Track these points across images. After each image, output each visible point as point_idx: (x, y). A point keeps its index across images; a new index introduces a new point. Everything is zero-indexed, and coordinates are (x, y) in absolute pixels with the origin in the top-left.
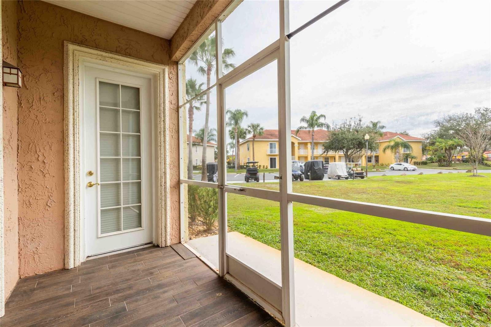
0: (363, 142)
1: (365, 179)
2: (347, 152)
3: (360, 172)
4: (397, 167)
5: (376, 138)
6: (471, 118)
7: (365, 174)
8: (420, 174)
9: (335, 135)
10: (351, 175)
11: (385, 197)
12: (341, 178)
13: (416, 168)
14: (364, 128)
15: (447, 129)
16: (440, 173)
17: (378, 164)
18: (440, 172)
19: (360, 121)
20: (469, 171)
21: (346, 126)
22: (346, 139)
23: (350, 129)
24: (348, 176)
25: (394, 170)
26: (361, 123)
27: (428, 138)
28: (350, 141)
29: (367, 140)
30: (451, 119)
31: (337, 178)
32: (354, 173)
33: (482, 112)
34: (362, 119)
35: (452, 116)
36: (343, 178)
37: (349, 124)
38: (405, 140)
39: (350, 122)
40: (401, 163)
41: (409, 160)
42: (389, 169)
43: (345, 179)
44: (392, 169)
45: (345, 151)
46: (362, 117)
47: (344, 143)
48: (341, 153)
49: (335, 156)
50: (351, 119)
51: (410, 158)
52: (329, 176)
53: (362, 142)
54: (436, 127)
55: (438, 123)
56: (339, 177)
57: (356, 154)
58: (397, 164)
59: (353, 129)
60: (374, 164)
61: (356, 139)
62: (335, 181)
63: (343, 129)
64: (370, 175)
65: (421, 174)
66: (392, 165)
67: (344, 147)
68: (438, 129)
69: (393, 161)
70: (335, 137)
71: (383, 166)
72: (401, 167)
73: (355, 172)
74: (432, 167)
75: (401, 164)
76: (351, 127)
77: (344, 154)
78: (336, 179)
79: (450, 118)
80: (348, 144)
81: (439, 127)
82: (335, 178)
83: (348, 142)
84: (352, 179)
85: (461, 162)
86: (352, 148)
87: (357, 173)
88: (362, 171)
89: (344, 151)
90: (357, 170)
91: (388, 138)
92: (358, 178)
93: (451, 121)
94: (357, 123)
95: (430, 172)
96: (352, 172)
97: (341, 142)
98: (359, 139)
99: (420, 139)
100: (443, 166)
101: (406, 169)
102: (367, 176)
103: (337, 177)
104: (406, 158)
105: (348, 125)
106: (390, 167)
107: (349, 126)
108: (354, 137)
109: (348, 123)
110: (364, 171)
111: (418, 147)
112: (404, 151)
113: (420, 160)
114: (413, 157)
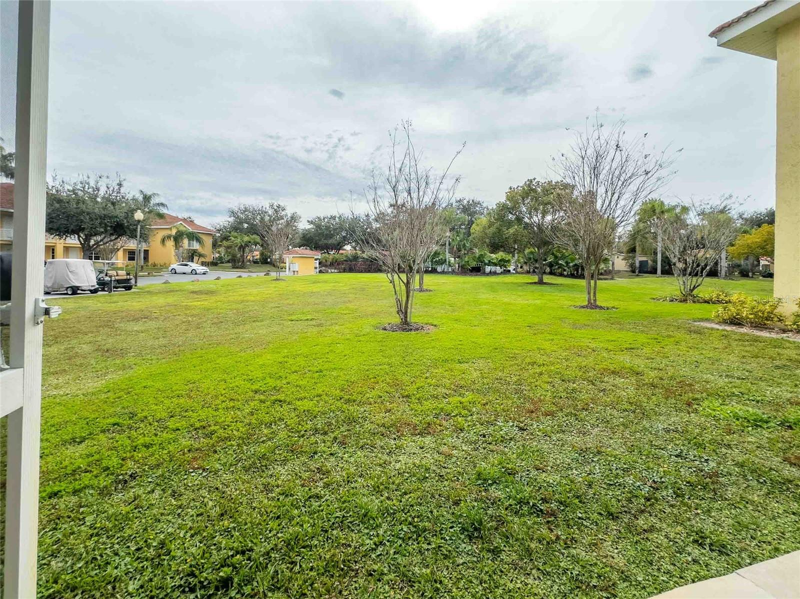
0: (126, 224)
1: (133, 290)
2: (87, 239)
3: (125, 277)
4: (180, 269)
5: (151, 220)
6: (266, 212)
7: (133, 281)
8: (216, 279)
9: (60, 201)
10: (103, 285)
11: (189, 321)
12: (79, 292)
13: (208, 270)
14: (128, 199)
15: (241, 223)
16: (240, 277)
17: (147, 263)
18: (239, 275)
19: (120, 185)
20: (267, 274)
21: (89, 189)
22: (88, 214)
23: (96, 196)
24: (97, 286)
25: (176, 273)
26: (122, 190)
27: (219, 231)
28: (97, 219)
29: (139, 221)
30: (246, 210)
31: (70, 293)
32: (111, 280)
33: (276, 208)
34: (124, 183)
35: (247, 206)
36: (85, 291)
37: (94, 186)
38: (191, 230)
39: (98, 183)
40: (188, 263)
41: (196, 258)
42: (168, 271)
43: (89, 292)
44: (173, 271)
45: (84, 237)
46: (124, 180)
47: (82, 221)
48: (73, 241)
49: (54, 246)
50: (100, 178)
51: (196, 256)
52: (46, 289)
53: (124, 224)
54: (230, 217)
55: (233, 213)
56: (75, 290)
57: (108, 244)
58: (182, 265)
59: (103, 198)
60: (143, 264)
61: (110, 218)
62: (64, 298)
63: (80, 193)
64: (141, 283)
65: (218, 279)
66: (173, 266)
67: (83, 230)
68: (232, 219)
69: (173, 259)
70: (57, 205)
71: (156, 267)
72: (187, 269)
73: (113, 278)
74: (224, 269)
75: (186, 265)
76: (100, 193)
77: (81, 244)
78: (67, 294)
79: (245, 208)
80: (92, 224)
81: (233, 218)
82: (66, 292)
83: (92, 220)
84: (107, 293)
85: (252, 263)
86: (100, 234)
87: (118, 281)
88: (128, 277)
89: (79, 237)
90: (117, 275)
91: (167, 223)
92: (119, 289)
93: (246, 213)
94: (112, 189)
95: (229, 276)
96: (107, 279)
97: (75, 218)
98: (116, 217)
99: (210, 230)
100: (237, 268)
101: (194, 272)
102: (136, 286)
103: (69, 289)
104: (192, 255)
105: (93, 188)
106: (170, 269)
107: (94, 191)
108: (105, 212)
109: (92, 184)
110: (131, 277)
111: (208, 241)
112: (189, 245)
113: (209, 259)
114: (200, 255)
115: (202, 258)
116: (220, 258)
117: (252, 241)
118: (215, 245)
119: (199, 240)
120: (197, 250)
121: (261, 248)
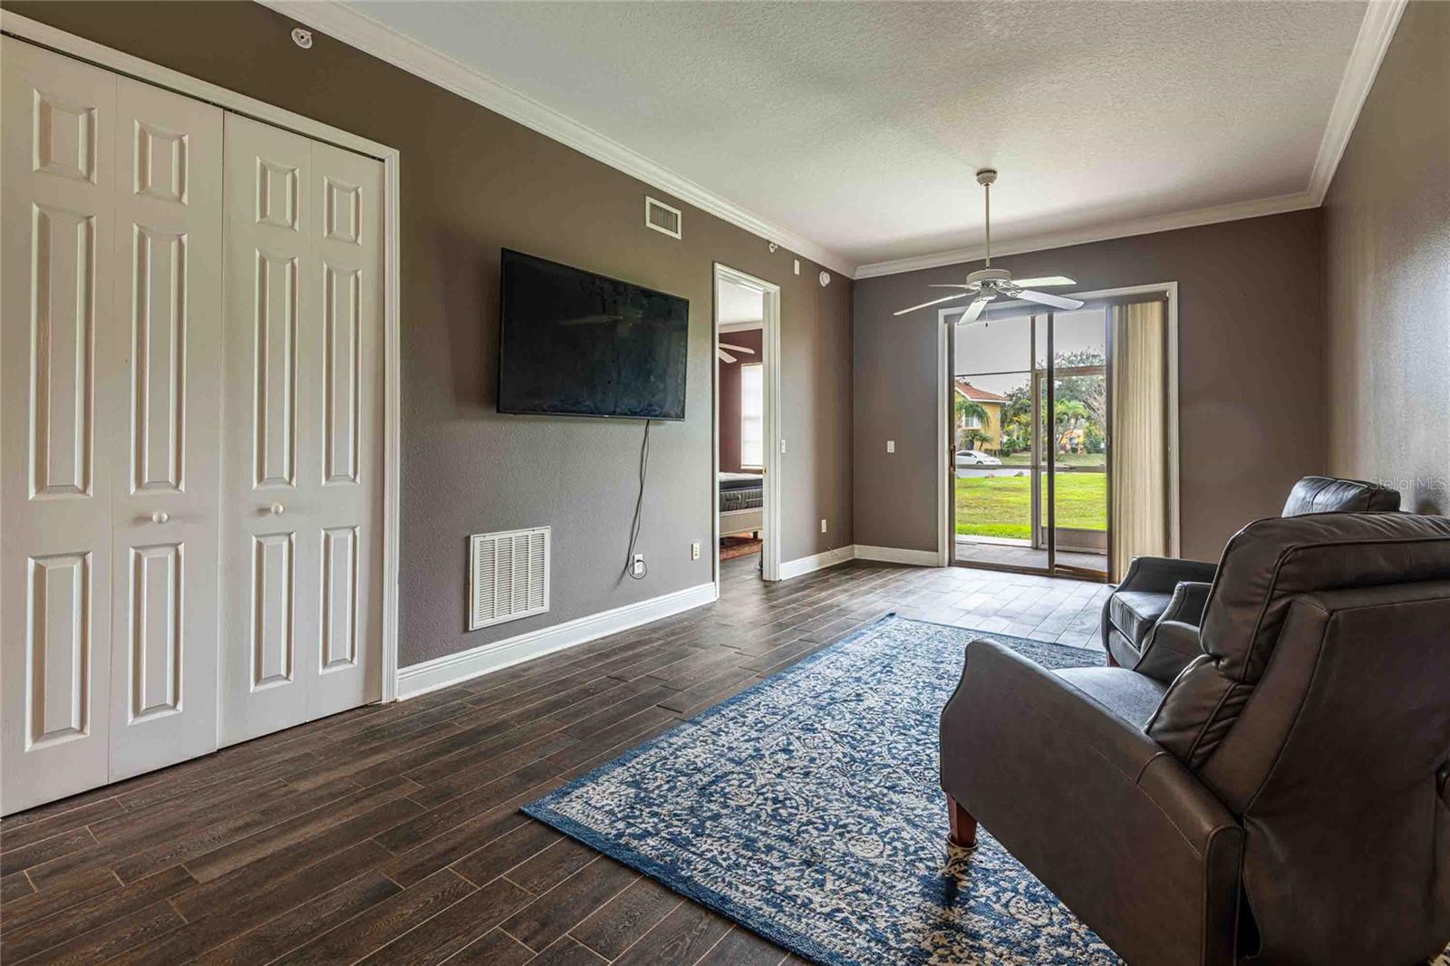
13: (999, 463)
38: (970, 399)
40: (970, 452)
41: (977, 444)
51: (978, 440)
72: (970, 461)
75: (969, 455)
99: (998, 398)
104: (972, 440)
111: (994, 415)
112: (967, 425)
113: (996, 447)
114: (984, 440)
115: (987, 444)
116: (1011, 443)
117: (1070, 413)
118: (1004, 421)
119: (982, 416)
120: (978, 430)
121: (1087, 424)
